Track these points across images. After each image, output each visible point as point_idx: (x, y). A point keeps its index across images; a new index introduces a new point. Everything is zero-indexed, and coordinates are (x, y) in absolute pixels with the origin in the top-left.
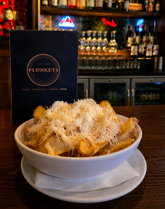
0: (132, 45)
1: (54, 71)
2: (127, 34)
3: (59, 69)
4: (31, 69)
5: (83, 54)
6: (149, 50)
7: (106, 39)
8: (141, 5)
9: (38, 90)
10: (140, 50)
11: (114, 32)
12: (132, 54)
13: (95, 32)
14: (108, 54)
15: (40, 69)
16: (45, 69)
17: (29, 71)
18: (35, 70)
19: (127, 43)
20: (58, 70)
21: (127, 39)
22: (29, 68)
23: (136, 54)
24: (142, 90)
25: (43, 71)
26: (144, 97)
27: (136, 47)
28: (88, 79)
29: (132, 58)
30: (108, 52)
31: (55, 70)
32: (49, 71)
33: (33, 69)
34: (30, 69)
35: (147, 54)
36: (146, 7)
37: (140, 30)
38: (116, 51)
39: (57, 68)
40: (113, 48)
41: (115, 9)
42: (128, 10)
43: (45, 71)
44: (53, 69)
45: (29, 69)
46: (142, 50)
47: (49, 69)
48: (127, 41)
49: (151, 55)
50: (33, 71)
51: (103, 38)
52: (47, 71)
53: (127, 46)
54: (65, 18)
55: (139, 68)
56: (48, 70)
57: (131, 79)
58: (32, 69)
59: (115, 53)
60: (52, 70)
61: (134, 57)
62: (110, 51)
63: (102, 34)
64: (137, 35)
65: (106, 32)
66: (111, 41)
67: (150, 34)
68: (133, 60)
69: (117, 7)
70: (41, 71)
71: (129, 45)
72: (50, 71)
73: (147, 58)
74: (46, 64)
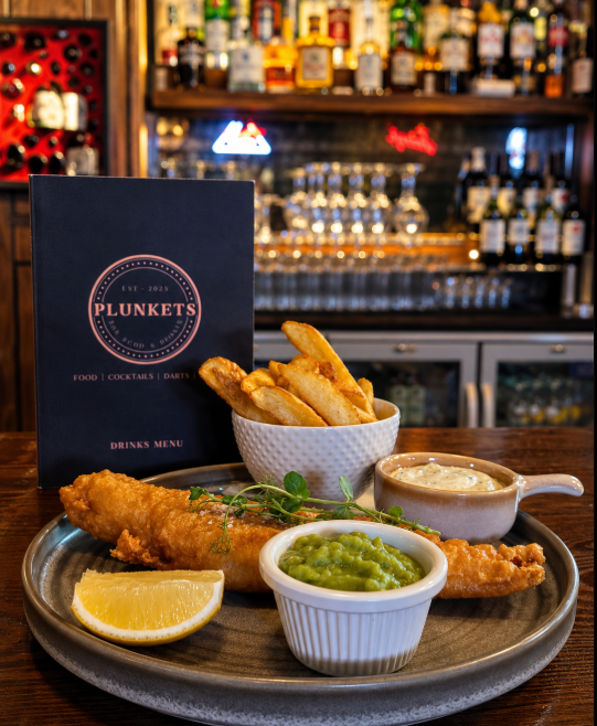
0: (485, 218)
1: (179, 313)
3: (197, 306)
4: (103, 307)
6: (549, 237)
9: (128, 377)
10: (513, 238)
11: (412, 169)
13: (337, 169)
14: (392, 252)
15: (133, 307)
16: (150, 306)
17: (97, 314)
18: (116, 309)
19: (464, 212)
20: (196, 309)
21: (465, 197)
22: (95, 302)
23: (499, 249)
25: (143, 313)
27: (500, 226)
31: (184, 310)
32: (164, 313)
33: (109, 306)
34: (100, 307)
37: (517, 163)
39: (190, 302)
43: (150, 314)
44: (179, 306)
45: (97, 305)
46: (520, 238)
47: (164, 306)
50: (109, 314)
52: (156, 314)
55: (505, 301)
56: (159, 310)
57: (480, 345)
58: (106, 307)
59: (419, 248)
60: (174, 310)
63: (368, 178)
64: (502, 185)
67: (550, 181)
70: (138, 312)
71: (474, 218)
72: (167, 312)
73: (540, 268)
74: (156, 289)
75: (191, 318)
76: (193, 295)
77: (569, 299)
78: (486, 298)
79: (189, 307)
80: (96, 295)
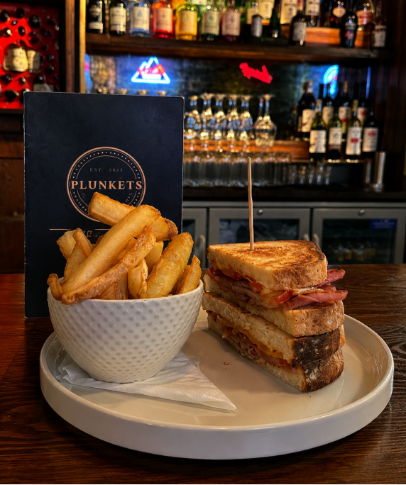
0: (313, 129)
1: (130, 188)
2: (300, 102)
3: (143, 183)
4: (77, 183)
5: (192, 148)
6: (354, 141)
7: (247, 115)
8: (337, 31)
10: (332, 141)
11: (267, 97)
12: (312, 150)
13: (221, 97)
14: (254, 150)
15: (98, 183)
16: (110, 182)
18: (86, 184)
19: (300, 125)
21: (300, 114)
22: (71, 179)
23: (323, 150)
24: (337, 236)
25: (105, 187)
26: (345, 255)
27: (323, 133)
28: (205, 210)
29: (312, 160)
30: (253, 145)
32: (120, 188)
33: (81, 182)
34: (75, 183)
35: (349, 151)
36: (350, 36)
37: (332, 91)
38: (271, 143)
39: (138, 180)
40: (266, 136)
41: (269, 39)
42: (304, 42)
43: (110, 188)
44: (130, 182)
45: (73, 182)
46: (336, 141)
47: (120, 182)
48: (300, 118)
49: (358, 152)
50: (81, 187)
51: (240, 111)
52: (114, 188)
53: (299, 130)
54: (147, 61)
55: (327, 182)
57: (312, 209)
58: (79, 183)
59: (271, 148)
60: (127, 185)
61: (317, 156)
62: (258, 142)
63: (239, 101)
64: (324, 105)
65: (247, 98)
66: (260, 118)
67: (356, 102)
68: (315, 164)
69: (276, 36)
70: (102, 187)
71: (305, 129)
72: (122, 187)
73: (348, 161)
74: (114, 170)
75: (138, 191)
76: (140, 176)
77: (368, 180)
78: (315, 179)
79: (137, 183)
80: (72, 175)
